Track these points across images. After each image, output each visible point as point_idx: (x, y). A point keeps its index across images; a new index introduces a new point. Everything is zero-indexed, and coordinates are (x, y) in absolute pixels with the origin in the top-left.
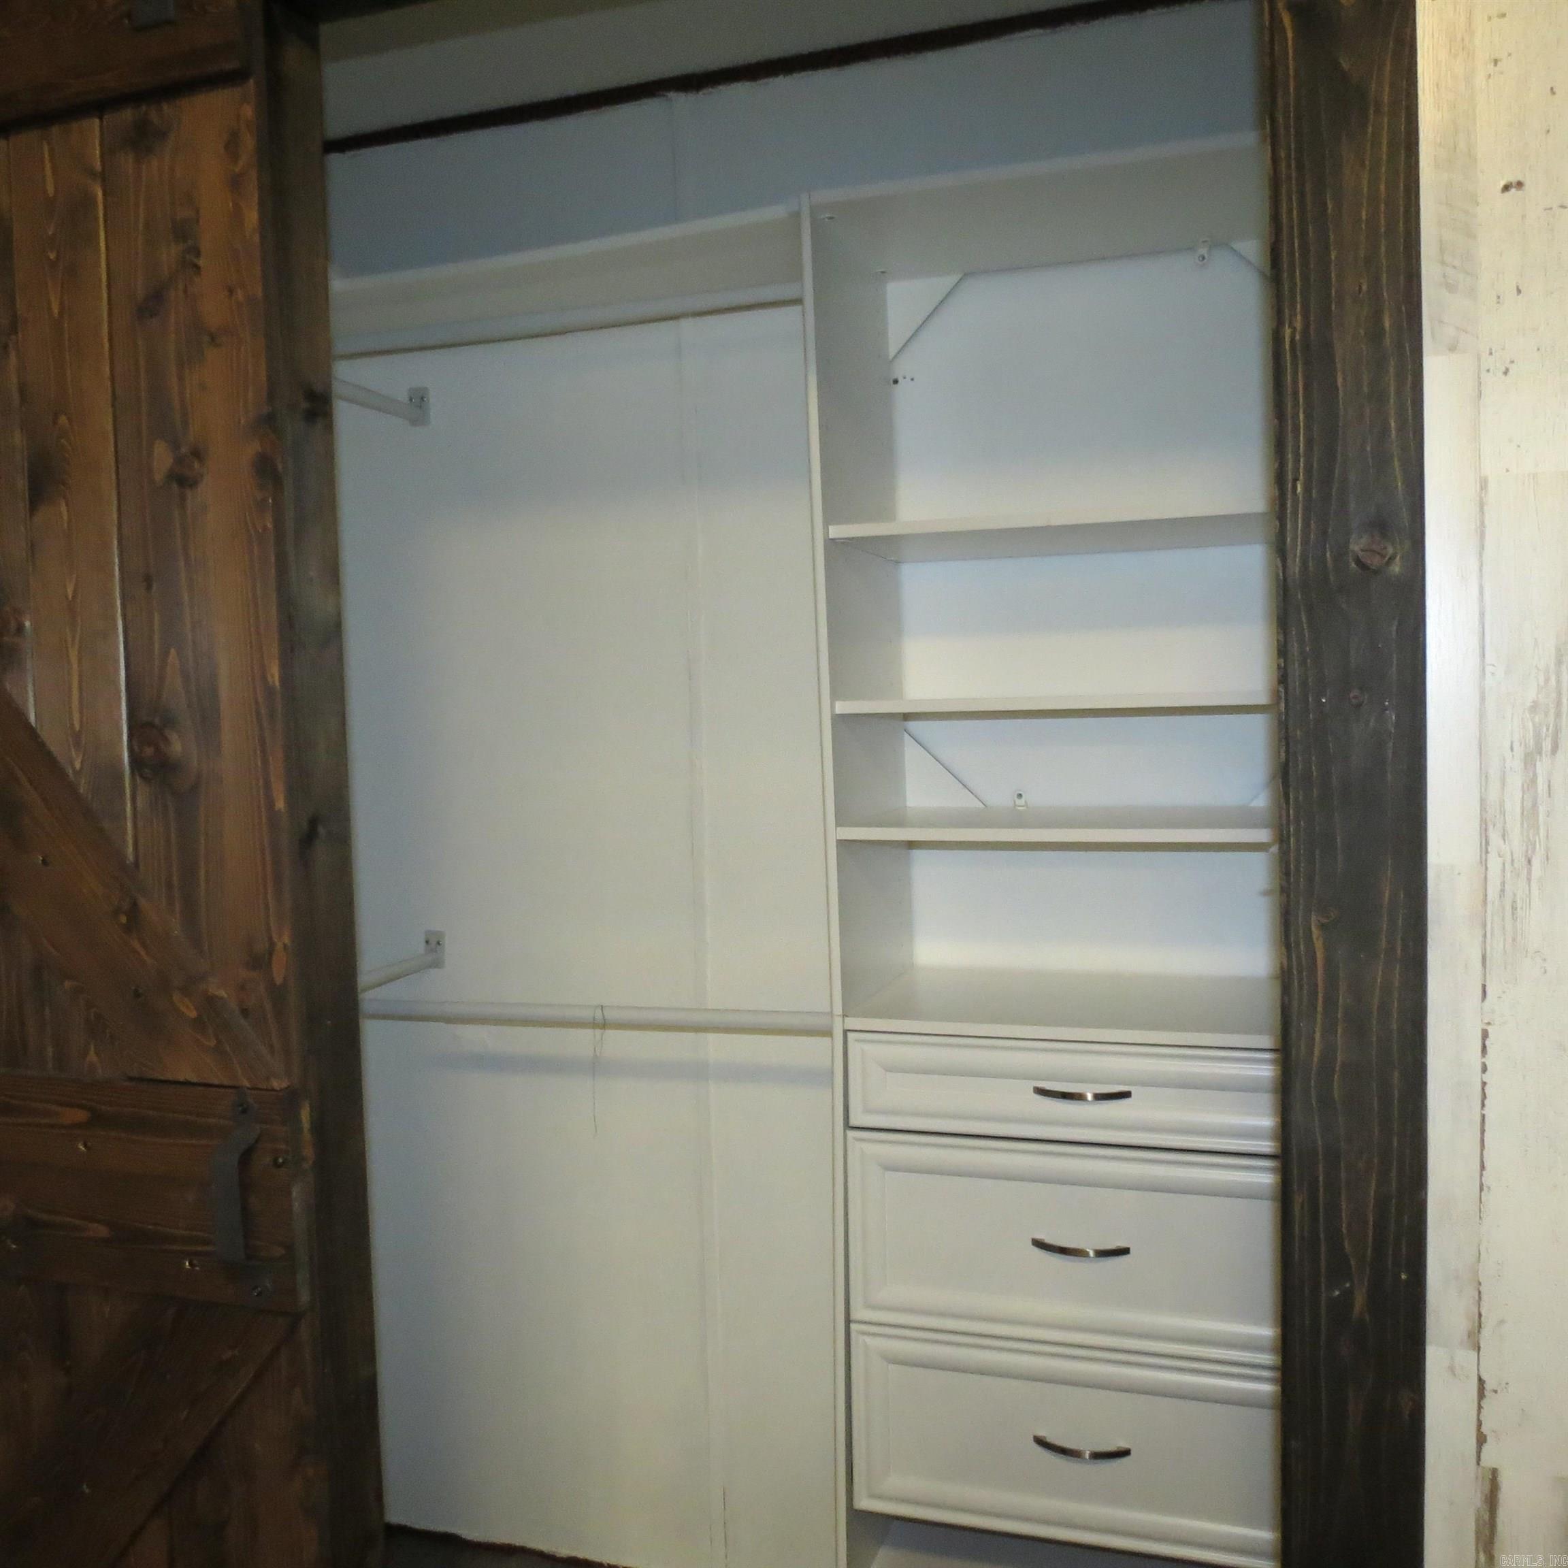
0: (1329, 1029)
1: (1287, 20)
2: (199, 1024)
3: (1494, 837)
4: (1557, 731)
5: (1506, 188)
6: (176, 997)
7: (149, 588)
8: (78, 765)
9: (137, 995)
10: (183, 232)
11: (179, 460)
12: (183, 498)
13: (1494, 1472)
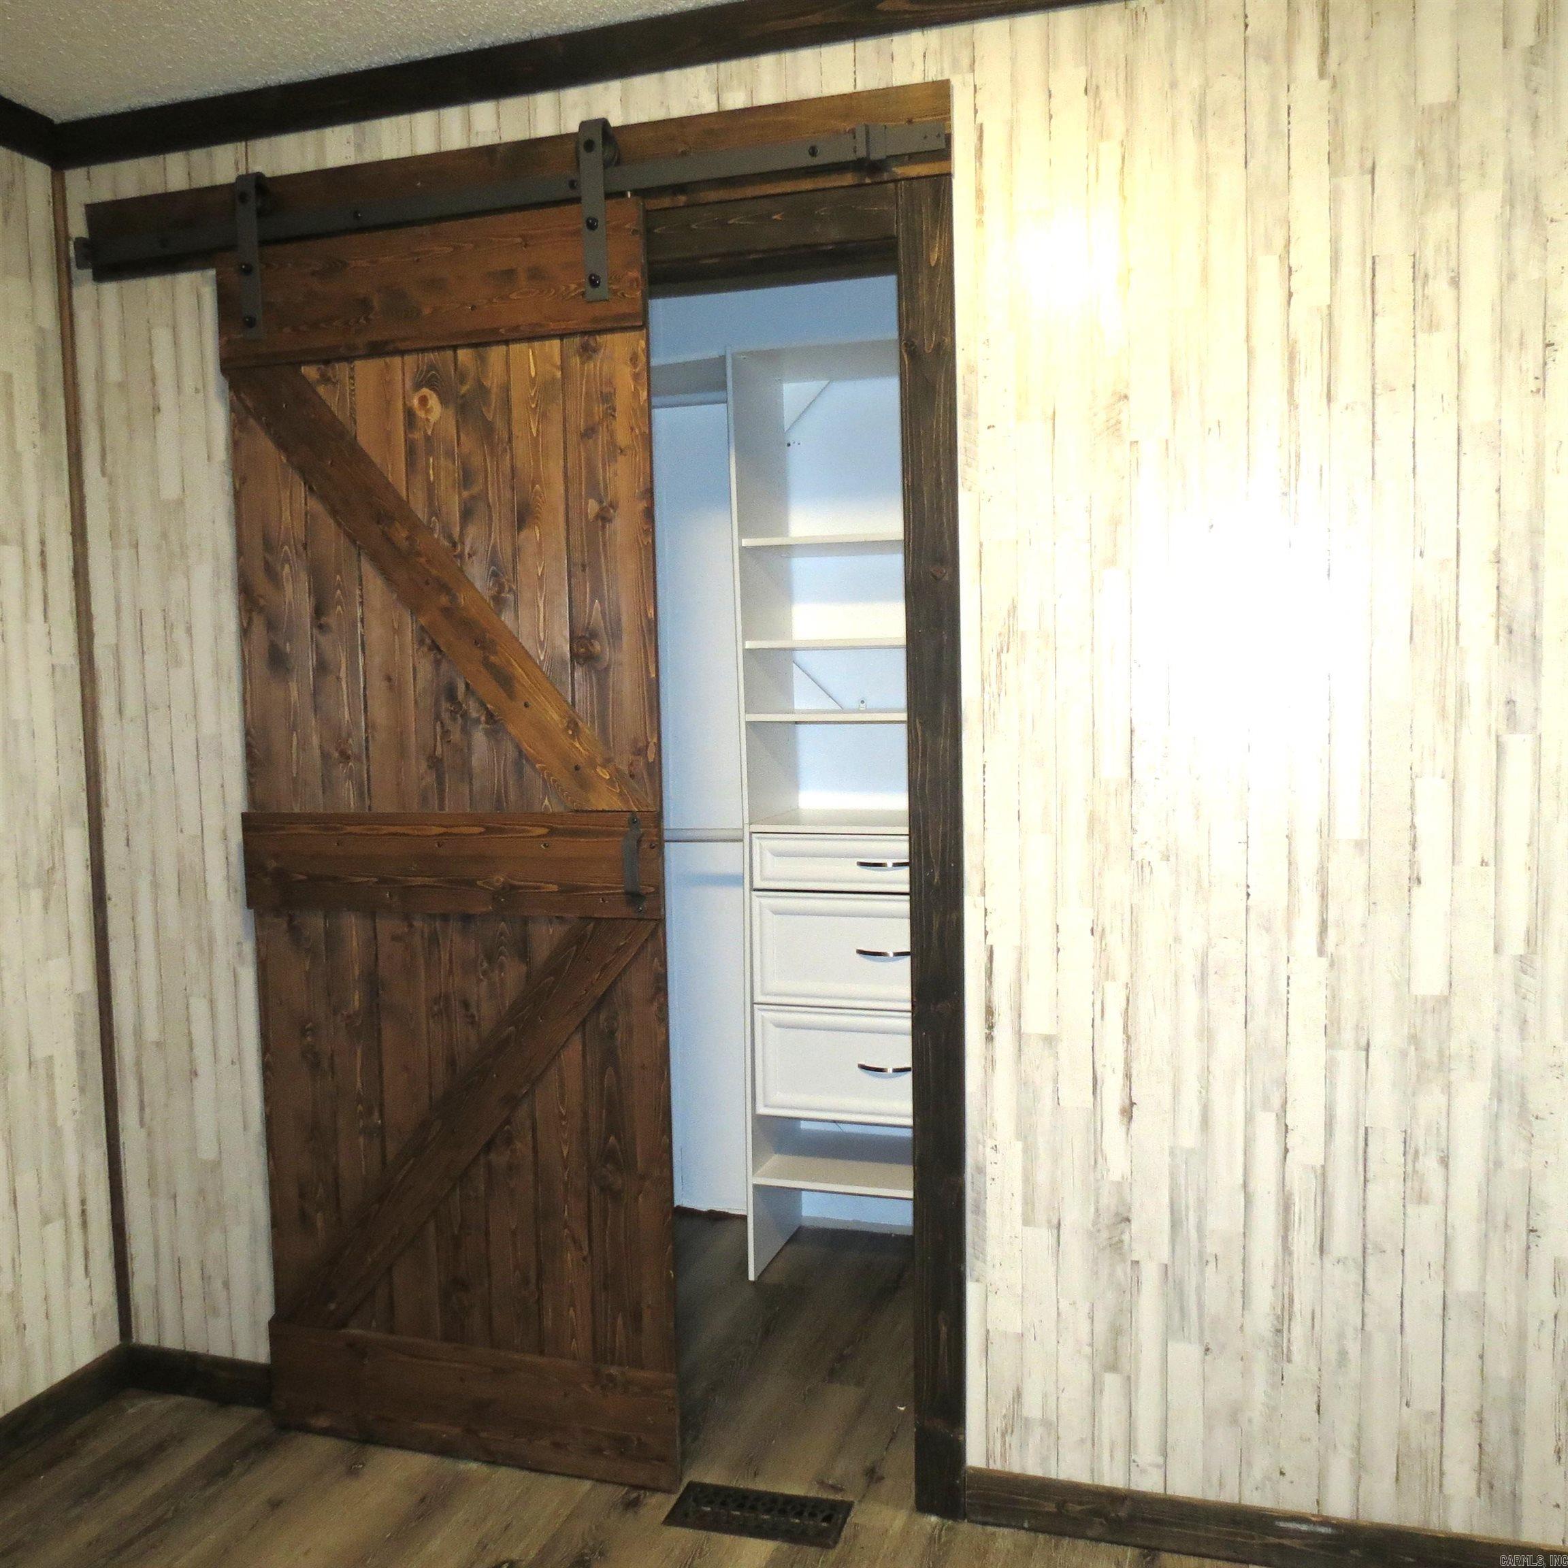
0: (924, 765)
1: (906, 356)
2: (611, 782)
3: (986, 685)
4: (1009, 643)
5: (989, 428)
6: (599, 770)
7: (584, 570)
8: (542, 658)
9: (577, 768)
10: (607, 398)
11: (602, 509)
12: (603, 527)
13: (992, 946)
